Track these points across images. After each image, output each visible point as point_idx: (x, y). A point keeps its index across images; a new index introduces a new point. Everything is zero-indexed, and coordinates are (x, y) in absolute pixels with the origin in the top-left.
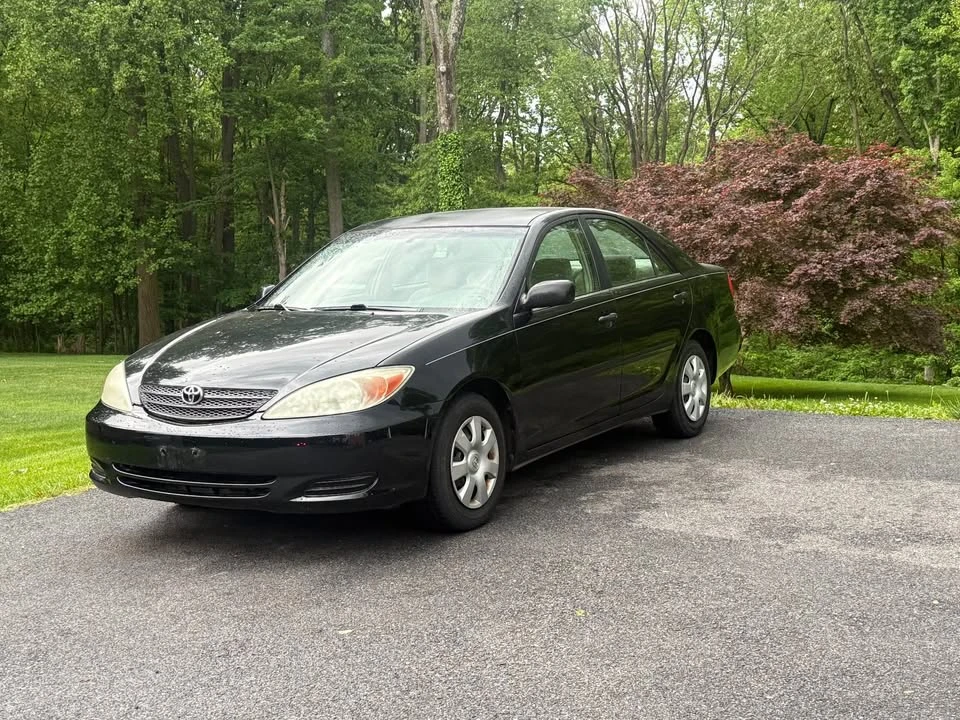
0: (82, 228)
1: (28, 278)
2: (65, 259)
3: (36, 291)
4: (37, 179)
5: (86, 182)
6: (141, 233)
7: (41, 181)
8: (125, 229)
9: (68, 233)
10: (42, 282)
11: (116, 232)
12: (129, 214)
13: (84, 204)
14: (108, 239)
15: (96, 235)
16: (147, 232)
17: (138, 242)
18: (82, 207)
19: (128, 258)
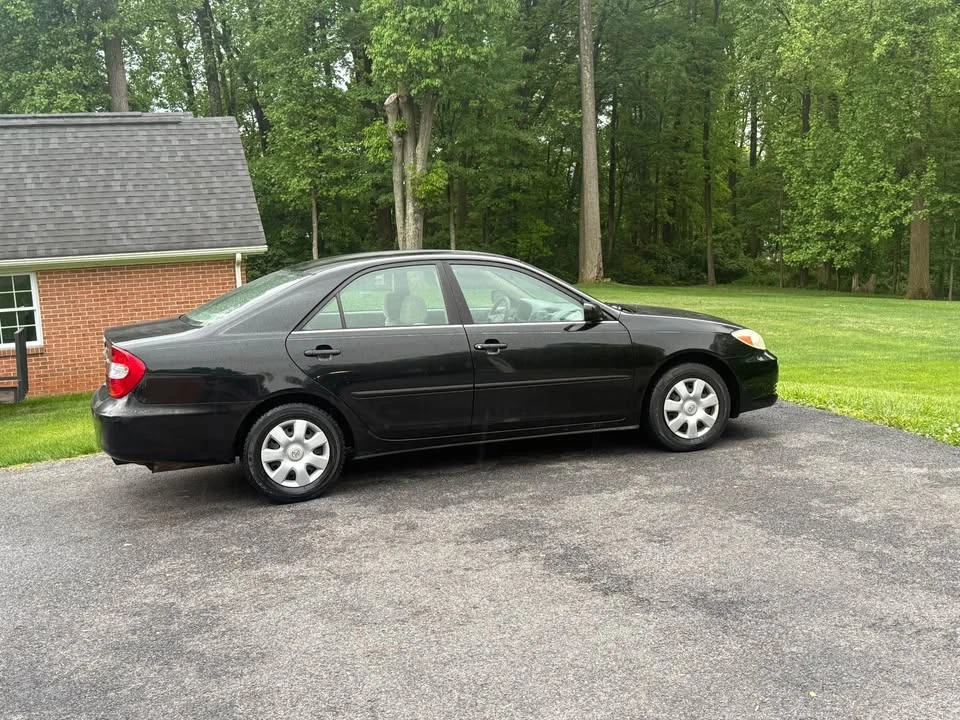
0: (844, 185)
1: (801, 229)
2: (831, 214)
3: (808, 240)
4: (811, 144)
5: (855, 143)
6: (900, 188)
7: (814, 145)
8: (885, 184)
9: (835, 190)
10: (812, 232)
11: (877, 186)
12: (892, 170)
13: (851, 163)
14: (870, 193)
15: (858, 190)
16: (906, 186)
17: (898, 195)
18: (848, 165)
19: (888, 210)
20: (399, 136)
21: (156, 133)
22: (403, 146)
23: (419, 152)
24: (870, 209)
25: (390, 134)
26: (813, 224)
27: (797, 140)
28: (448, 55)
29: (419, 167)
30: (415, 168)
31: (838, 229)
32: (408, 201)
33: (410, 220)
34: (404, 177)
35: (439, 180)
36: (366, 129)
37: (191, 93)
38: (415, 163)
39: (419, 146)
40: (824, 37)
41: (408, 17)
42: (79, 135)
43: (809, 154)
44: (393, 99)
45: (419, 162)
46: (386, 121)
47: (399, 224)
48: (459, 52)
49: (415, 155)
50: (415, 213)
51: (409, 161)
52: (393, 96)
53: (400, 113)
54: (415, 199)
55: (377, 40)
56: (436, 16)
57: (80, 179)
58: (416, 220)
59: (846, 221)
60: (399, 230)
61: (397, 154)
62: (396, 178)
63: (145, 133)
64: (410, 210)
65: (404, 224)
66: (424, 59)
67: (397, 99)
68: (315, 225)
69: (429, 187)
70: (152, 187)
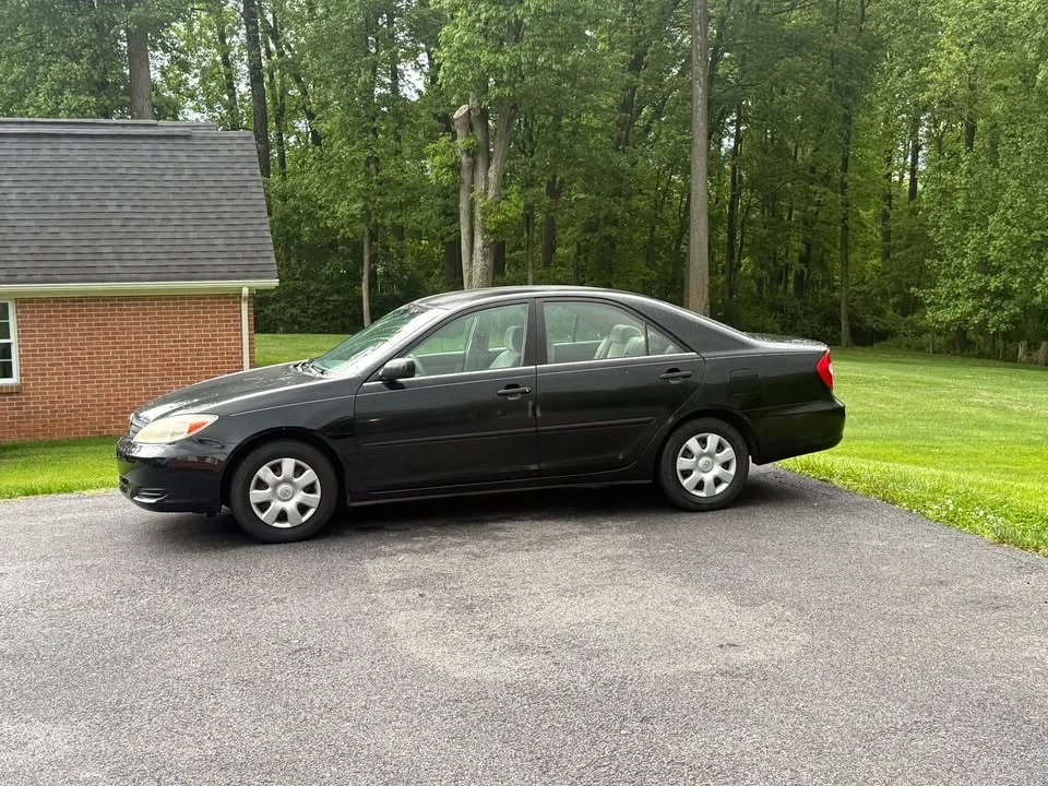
0: (1002, 232)
1: (950, 283)
2: (986, 267)
3: (957, 297)
4: (963, 182)
5: (1016, 183)
7: (967, 183)
9: (991, 237)
10: (962, 287)
13: (1011, 206)
14: (1034, 243)
15: (1019, 239)
18: (1007, 209)
20: (468, 155)
21: (161, 147)
22: (473, 167)
23: (492, 175)
24: (1032, 262)
25: (459, 154)
26: (963, 278)
27: (948, 176)
28: (528, 63)
29: (491, 193)
30: (486, 193)
31: (994, 283)
32: (476, 233)
33: (478, 255)
34: (472, 204)
35: (513, 209)
36: (431, 146)
37: (232, 95)
38: (487, 189)
39: (492, 167)
40: (979, 56)
41: (483, 16)
42: (74, 146)
43: (962, 194)
44: (464, 112)
45: (492, 186)
46: (455, 138)
47: (465, 260)
48: (541, 60)
49: (487, 179)
50: (484, 247)
51: (480, 186)
52: (464, 109)
53: (471, 128)
54: (485, 231)
55: (446, 43)
56: (516, 16)
57: (72, 197)
58: (485, 256)
59: (1004, 276)
60: (465, 267)
61: (465, 176)
62: (463, 205)
63: (148, 147)
64: (478, 243)
65: (471, 259)
66: (498, 65)
67: (469, 112)
68: (366, 257)
69: (500, 217)
70: (153, 210)
